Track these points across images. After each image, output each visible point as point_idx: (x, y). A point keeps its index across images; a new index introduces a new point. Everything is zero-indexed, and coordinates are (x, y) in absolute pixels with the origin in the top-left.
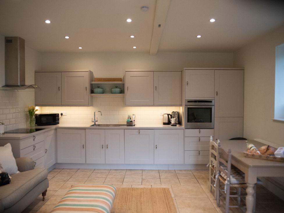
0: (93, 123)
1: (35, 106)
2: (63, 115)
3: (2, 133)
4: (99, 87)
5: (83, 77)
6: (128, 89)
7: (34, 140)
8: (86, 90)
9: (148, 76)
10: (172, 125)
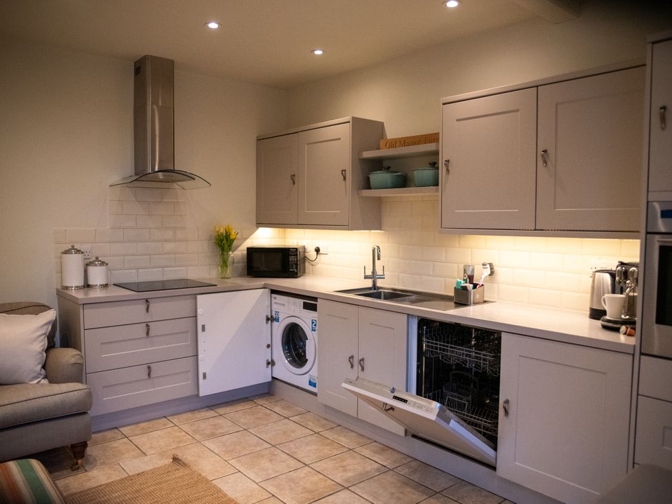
0: (369, 283)
1: (258, 227)
2: (321, 252)
3: (76, 287)
4: (389, 167)
5: (339, 139)
6: (448, 170)
7: (147, 310)
8: (345, 179)
9: (517, 111)
10: (604, 327)
